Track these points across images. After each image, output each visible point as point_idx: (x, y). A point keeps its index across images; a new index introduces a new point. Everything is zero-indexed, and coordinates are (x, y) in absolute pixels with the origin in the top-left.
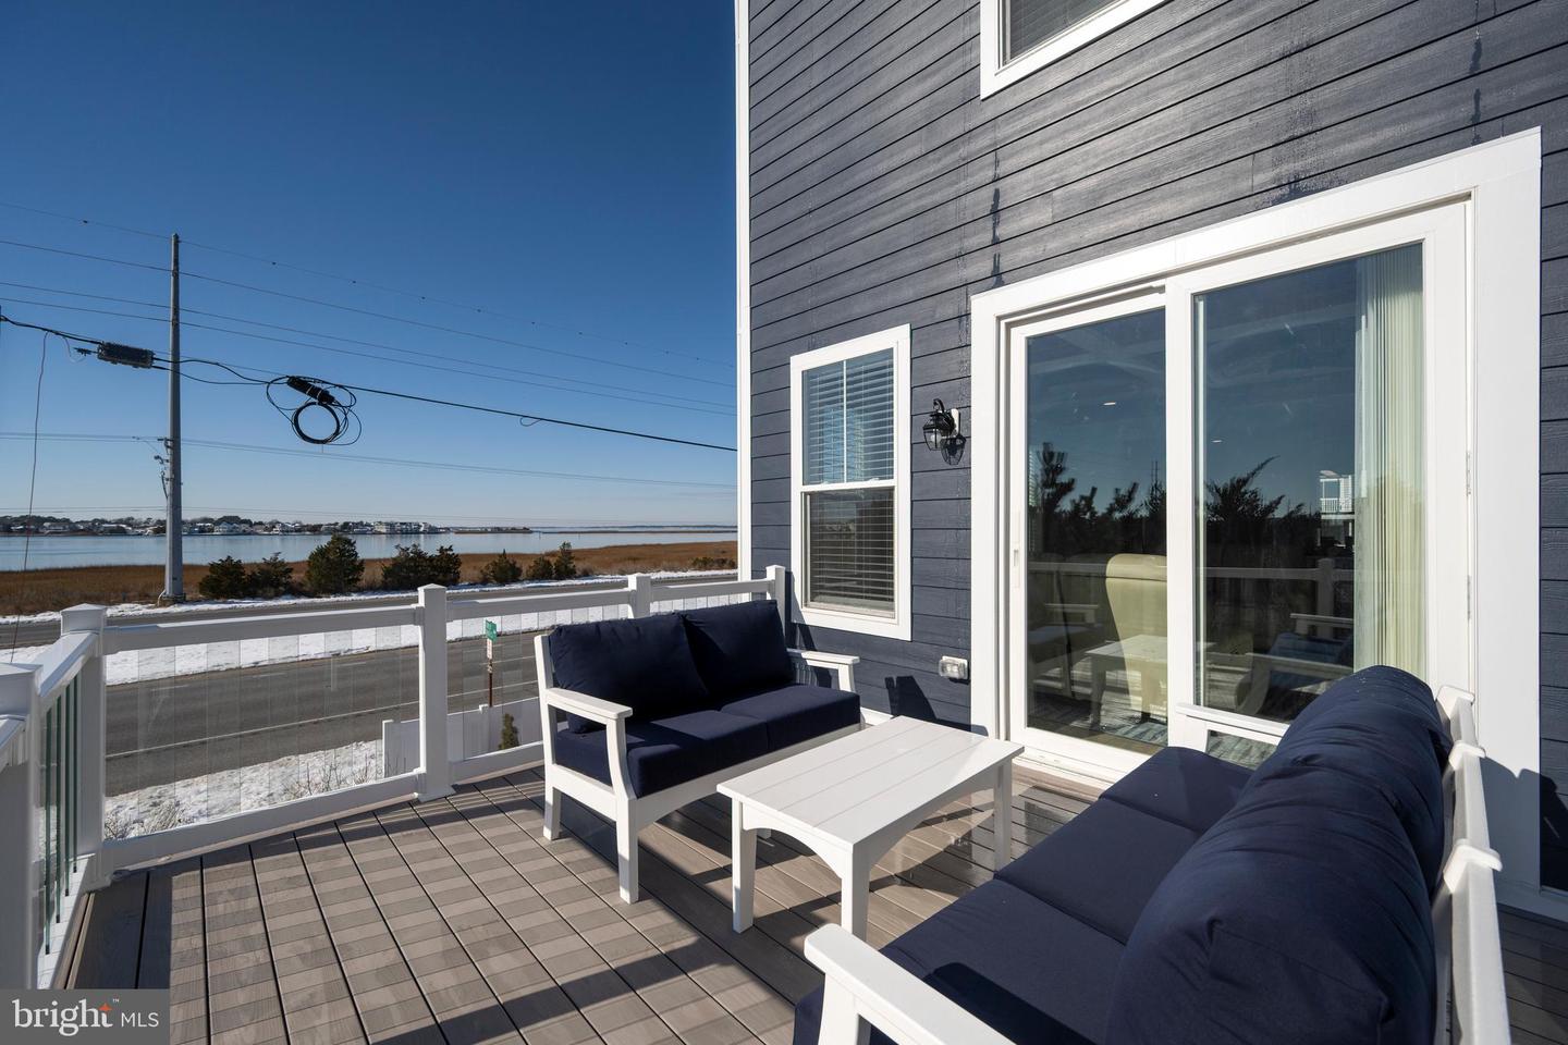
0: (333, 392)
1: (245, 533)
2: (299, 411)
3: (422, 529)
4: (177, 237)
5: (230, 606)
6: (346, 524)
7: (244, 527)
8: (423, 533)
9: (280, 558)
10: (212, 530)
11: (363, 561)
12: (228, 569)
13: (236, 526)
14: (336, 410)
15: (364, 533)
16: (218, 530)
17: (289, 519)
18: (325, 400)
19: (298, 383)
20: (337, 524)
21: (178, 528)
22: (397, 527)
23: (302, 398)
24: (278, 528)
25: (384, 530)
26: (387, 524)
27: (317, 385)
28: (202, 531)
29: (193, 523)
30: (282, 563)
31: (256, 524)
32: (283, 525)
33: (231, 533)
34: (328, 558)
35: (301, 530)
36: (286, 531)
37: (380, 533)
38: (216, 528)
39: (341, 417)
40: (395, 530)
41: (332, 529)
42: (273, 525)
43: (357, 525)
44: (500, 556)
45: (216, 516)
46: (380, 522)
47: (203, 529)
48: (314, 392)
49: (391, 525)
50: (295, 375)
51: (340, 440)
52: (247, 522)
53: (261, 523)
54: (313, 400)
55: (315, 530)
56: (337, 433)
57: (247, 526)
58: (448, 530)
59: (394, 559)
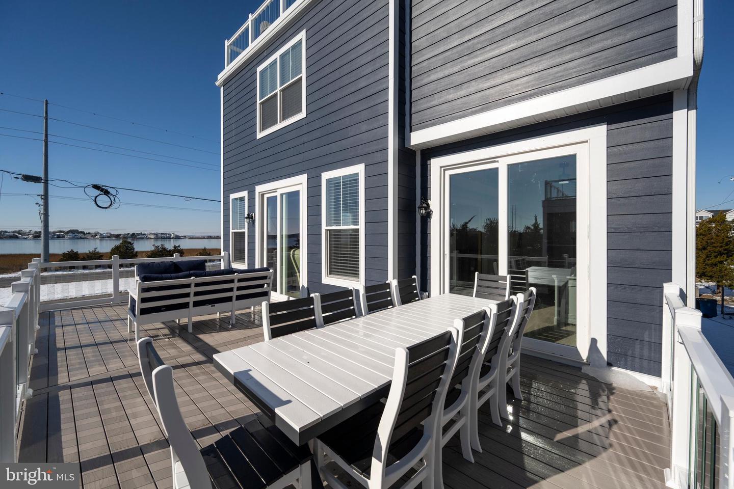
0: (109, 190)
1: (81, 238)
2: (97, 197)
3: (172, 237)
4: (47, 101)
5: (72, 272)
6: (133, 234)
7: (80, 235)
8: (173, 238)
9: (97, 250)
10: (64, 237)
11: (137, 252)
12: (72, 255)
13: (76, 235)
14: (111, 197)
15: (142, 238)
16: (67, 237)
17: (104, 231)
18: (107, 193)
19: (96, 187)
20: (128, 234)
21: (47, 235)
22: (160, 235)
23: (98, 192)
24: (98, 236)
25: (153, 237)
26: (154, 234)
27: (103, 188)
28: (59, 237)
29: (54, 233)
30: (98, 253)
31: (87, 233)
32: (101, 235)
33: (74, 238)
34: (120, 251)
35: (110, 237)
36: (102, 237)
37: (151, 238)
38: (66, 236)
39: (112, 199)
40: (157, 237)
41: (125, 237)
42: (96, 234)
43: (139, 234)
44: (203, 250)
45: (66, 230)
46: (151, 233)
47: (60, 235)
48: (102, 190)
49: (156, 235)
50: (95, 184)
51: (113, 207)
52: (83, 233)
53: (89, 233)
54: (102, 193)
55: (117, 237)
56: (111, 205)
57: (82, 234)
58: (185, 237)
59: (152, 251)
